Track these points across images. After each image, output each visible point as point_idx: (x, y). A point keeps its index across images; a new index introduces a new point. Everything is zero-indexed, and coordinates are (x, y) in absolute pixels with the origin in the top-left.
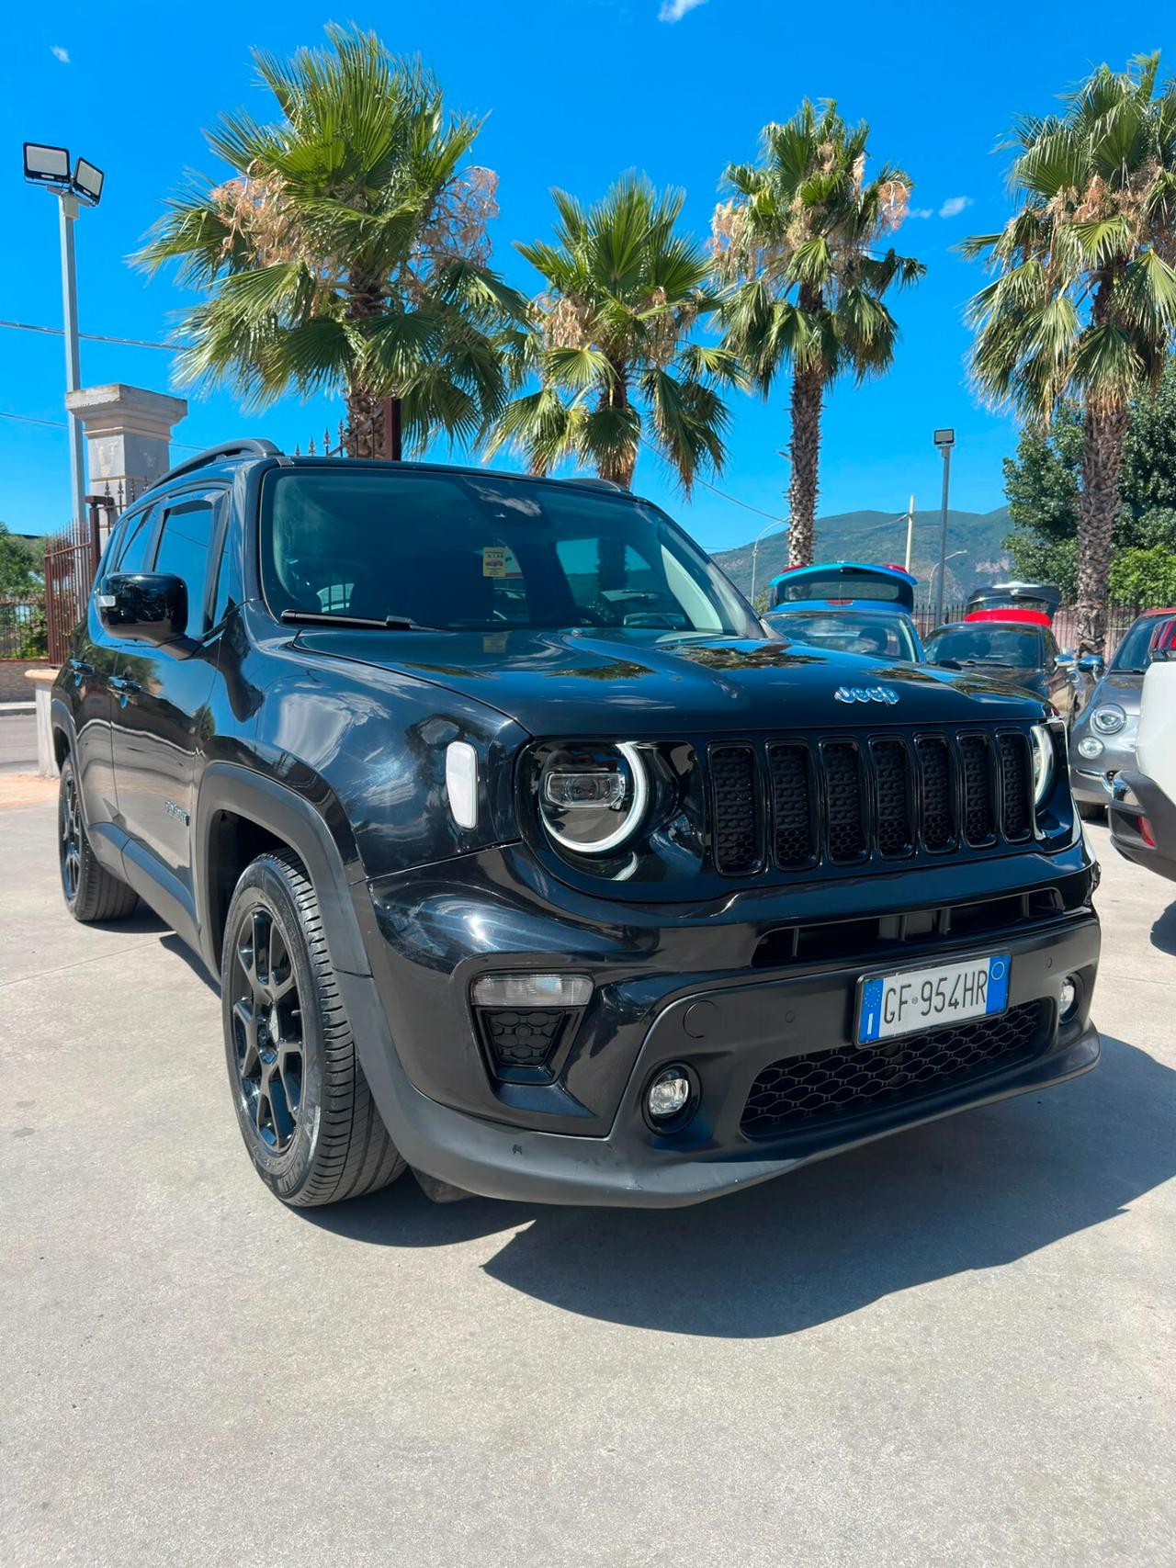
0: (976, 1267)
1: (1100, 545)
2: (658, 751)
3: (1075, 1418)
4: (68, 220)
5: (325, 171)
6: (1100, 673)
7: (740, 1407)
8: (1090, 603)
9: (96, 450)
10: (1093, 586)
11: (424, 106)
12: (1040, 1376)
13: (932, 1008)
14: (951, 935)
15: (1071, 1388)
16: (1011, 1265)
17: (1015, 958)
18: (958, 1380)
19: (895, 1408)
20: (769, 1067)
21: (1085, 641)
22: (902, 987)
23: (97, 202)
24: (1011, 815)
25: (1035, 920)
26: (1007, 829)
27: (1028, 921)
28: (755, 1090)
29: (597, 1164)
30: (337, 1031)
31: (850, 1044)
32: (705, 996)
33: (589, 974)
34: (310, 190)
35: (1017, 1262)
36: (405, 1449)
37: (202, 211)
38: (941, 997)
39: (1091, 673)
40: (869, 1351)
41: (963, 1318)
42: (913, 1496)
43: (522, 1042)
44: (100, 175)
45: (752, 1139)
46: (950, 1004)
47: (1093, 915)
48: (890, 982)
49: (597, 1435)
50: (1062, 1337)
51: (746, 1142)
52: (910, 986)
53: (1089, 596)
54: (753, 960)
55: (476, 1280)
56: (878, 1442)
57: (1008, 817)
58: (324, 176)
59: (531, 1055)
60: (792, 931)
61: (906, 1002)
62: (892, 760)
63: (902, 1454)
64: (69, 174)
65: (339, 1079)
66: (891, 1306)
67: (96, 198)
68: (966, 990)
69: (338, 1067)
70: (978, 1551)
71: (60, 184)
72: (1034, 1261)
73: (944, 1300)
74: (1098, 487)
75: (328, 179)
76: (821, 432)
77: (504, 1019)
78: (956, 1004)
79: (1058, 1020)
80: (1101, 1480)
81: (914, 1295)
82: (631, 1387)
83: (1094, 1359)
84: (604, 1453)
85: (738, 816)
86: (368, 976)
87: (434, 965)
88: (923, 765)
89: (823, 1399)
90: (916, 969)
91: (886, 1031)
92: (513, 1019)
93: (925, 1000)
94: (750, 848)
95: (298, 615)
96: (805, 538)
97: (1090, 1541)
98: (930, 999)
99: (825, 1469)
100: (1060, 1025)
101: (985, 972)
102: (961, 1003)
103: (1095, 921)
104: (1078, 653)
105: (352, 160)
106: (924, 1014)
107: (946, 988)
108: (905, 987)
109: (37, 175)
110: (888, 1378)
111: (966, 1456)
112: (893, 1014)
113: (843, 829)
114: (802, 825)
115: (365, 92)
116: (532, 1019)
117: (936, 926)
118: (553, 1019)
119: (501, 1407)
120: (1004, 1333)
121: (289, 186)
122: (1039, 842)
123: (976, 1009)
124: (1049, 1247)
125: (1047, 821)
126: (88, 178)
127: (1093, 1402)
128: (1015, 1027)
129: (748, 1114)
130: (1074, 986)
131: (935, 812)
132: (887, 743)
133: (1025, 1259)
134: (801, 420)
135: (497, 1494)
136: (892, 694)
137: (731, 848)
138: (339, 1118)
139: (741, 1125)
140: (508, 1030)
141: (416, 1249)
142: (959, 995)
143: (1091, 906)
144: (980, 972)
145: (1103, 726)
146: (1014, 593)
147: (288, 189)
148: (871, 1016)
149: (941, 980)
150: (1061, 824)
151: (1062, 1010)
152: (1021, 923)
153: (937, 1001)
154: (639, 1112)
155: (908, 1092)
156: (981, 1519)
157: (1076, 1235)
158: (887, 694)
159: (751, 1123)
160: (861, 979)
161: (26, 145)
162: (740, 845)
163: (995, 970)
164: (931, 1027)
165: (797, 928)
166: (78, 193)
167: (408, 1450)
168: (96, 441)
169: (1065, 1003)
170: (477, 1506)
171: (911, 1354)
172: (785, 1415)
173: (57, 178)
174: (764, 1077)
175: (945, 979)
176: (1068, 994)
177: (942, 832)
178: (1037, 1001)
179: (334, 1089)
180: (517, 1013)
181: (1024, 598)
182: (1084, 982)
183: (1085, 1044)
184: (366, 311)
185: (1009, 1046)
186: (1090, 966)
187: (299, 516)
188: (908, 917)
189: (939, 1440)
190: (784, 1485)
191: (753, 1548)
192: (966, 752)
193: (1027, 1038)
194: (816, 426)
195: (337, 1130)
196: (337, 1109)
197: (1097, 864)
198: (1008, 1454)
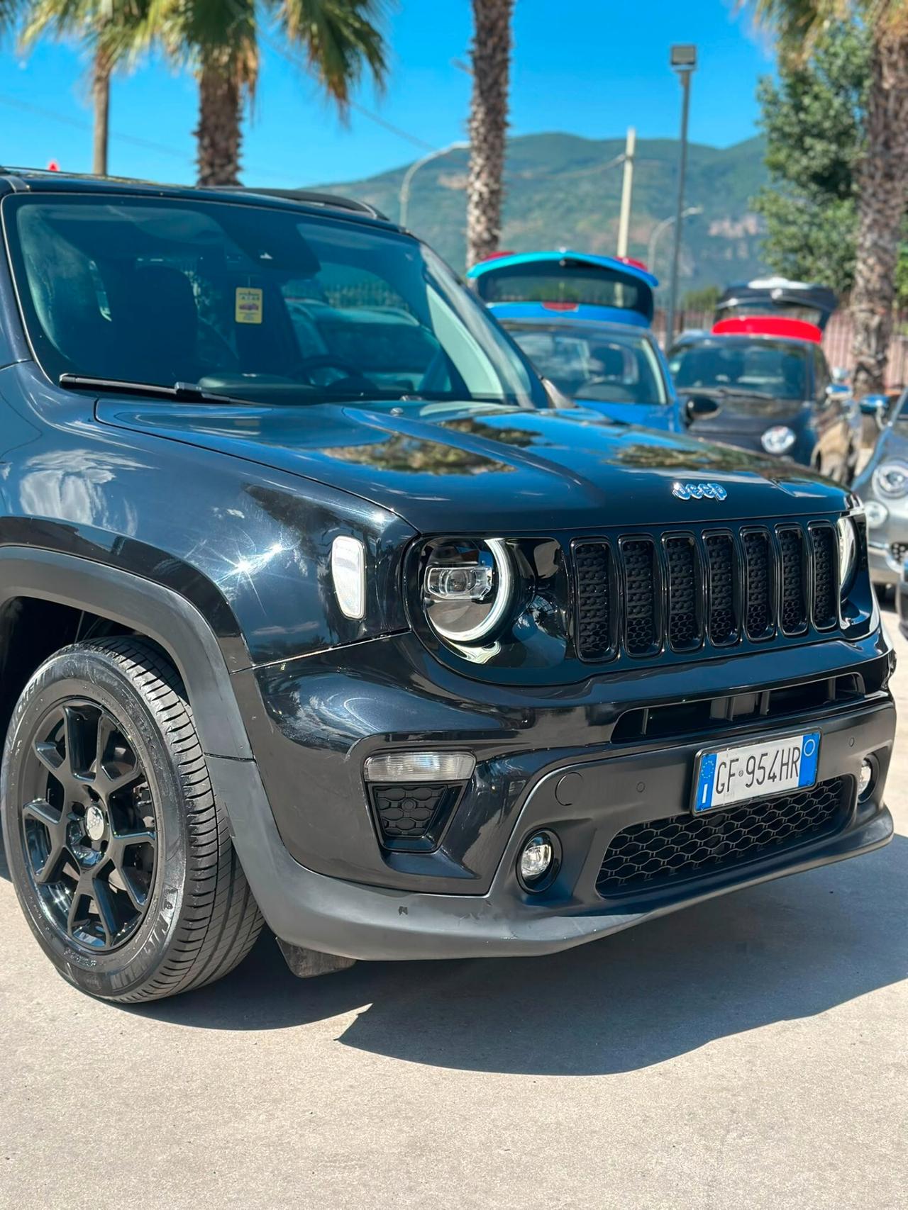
0: (786, 1018)
1: (887, 225)
2: (519, 548)
3: (877, 1111)
6: (886, 417)
7: (605, 1118)
8: (871, 305)
10: (876, 284)
12: (848, 1087)
13: (755, 781)
14: (771, 715)
15: (874, 1093)
16: (817, 1016)
17: (823, 737)
18: (781, 1092)
19: (733, 1112)
20: (620, 833)
21: (863, 359)
22: (732, 761)
24: (820, 604)
25: (839, 703)
26: (815, 618)
27: (833, 704)
28: (609, 853)
29: (477, 919)
30: (202, 817)
31: (688, 813)
32: (575, 768)
33: (471, 750)
35: (823, 1014)
36: (331, 1162)
38: (762, 770)
39: (874, 418)
40: (705, 1078)
41: (780, 1053)
42: (756, 1161)
43: (406, 815)
45: (605, 897)
46: (769, 778)
47: (890, 698)
48: (723, 756)
49: (491, 1142)
50: (864, 1062)
51: (599, 899)
52: (737, 760)
53: (870, 294)
54: (612, 737)
55: (336, 1049)
56: (723, 1132)
57: (817, 607)
59: (415, 826)
60: (642, 711)
61: (734, 775)
62: (721, 553)
63: (743, 1138)
65: (204, 863)
66: (716, 1047)
69: (204, 851)
70: (810, 1187)
72: (834, 1012)
73: (762, 1042)
74: (887, 145)
76: (514, 35)
77: (390, 793)
78: (774, 777)
79: (857, 801)
80: (899, 1144)
81: (736, 1040)
82: (508, 1110)
83: (892, 1074)
84: (502, 1152)
85: (594, 607)
86: (248, 760)
87: (329, 745)
88: (748, 557)
89: (673, 1110)
90: (743, 745)
91: (718, 800)
92: (399, 793)
93: (749, 773)
94: (604, 635)
95: (78, 380)
96: (493, 192)
97: (893, 1176)
99: (684, 1150)
100: (858, 804)
101: (798, 749)
103: (891, 704)
104: (852, 375)
106: (748, 786)
107: (767, 762)
110: (724, 1094)
111: (794, 1136)
112: (723, 785)
113: (681, 618)
114: (648, 614)
116: (418, 793)
117: (757, 707)
118: (436, 793)
119: (401, 1131)
120: (816, 1061)
122: (842, 630)
123: (789, 783)
124: (849, 1002)
125: (850, 610)
127: (892, 1101)
128: (820, 803)
129: (603, 875)
130: (871, 767)
131: (756, 602)
132: (717, 538)
133: (829, 1011)
134: (486, 17)
135: (424, 1181)
136: (721, 491)
137: (589, 636)
138: (202, 901)
139: (598, 887)
140: (395, 804)
141: (266, 1031)
142: (776, 770)
143: (888, 691)
145: (888, 487)
146: (776, 295)
148: (706, 786)
149: (763, 755)
150: (861, 612)
151: (861, 789)
152: (827, 706)
153: (759, 774)
154: (514, 873)
155: (730, 860)
156: (810, 1170)
157: (872, 993)
158: (717, 489)
159: (605, 885)
160: (699, 753)
162: (596, 634)
163: (808, 747)
164: (753, 798)
165: (647, 708)
167: (335, 1161)
169: (863, 783)
170: (410, 1189)
171: (740, 1079)
172: (644, 1121)
174: (617, 842)
175: (766, 754)
176: (865, 775)
177: (761, 620)
178: (840, 778)
179: (199, 873)
180: (403, 787)
181: (790, 301)
182: (879, 763)
183: (880, 822)
185: (814, 821)
186: (886, 747)
187: (51, 258)
188: (736, 697)
189: (772, 1128)
190: (655, 1160)
191: (640, 1196)
192: (784, 544)
193: (830, 814)
194: (506, 28)
195: (200, 913)
196: (201, 892)
197: (893, 652)
198: (828, 1134)
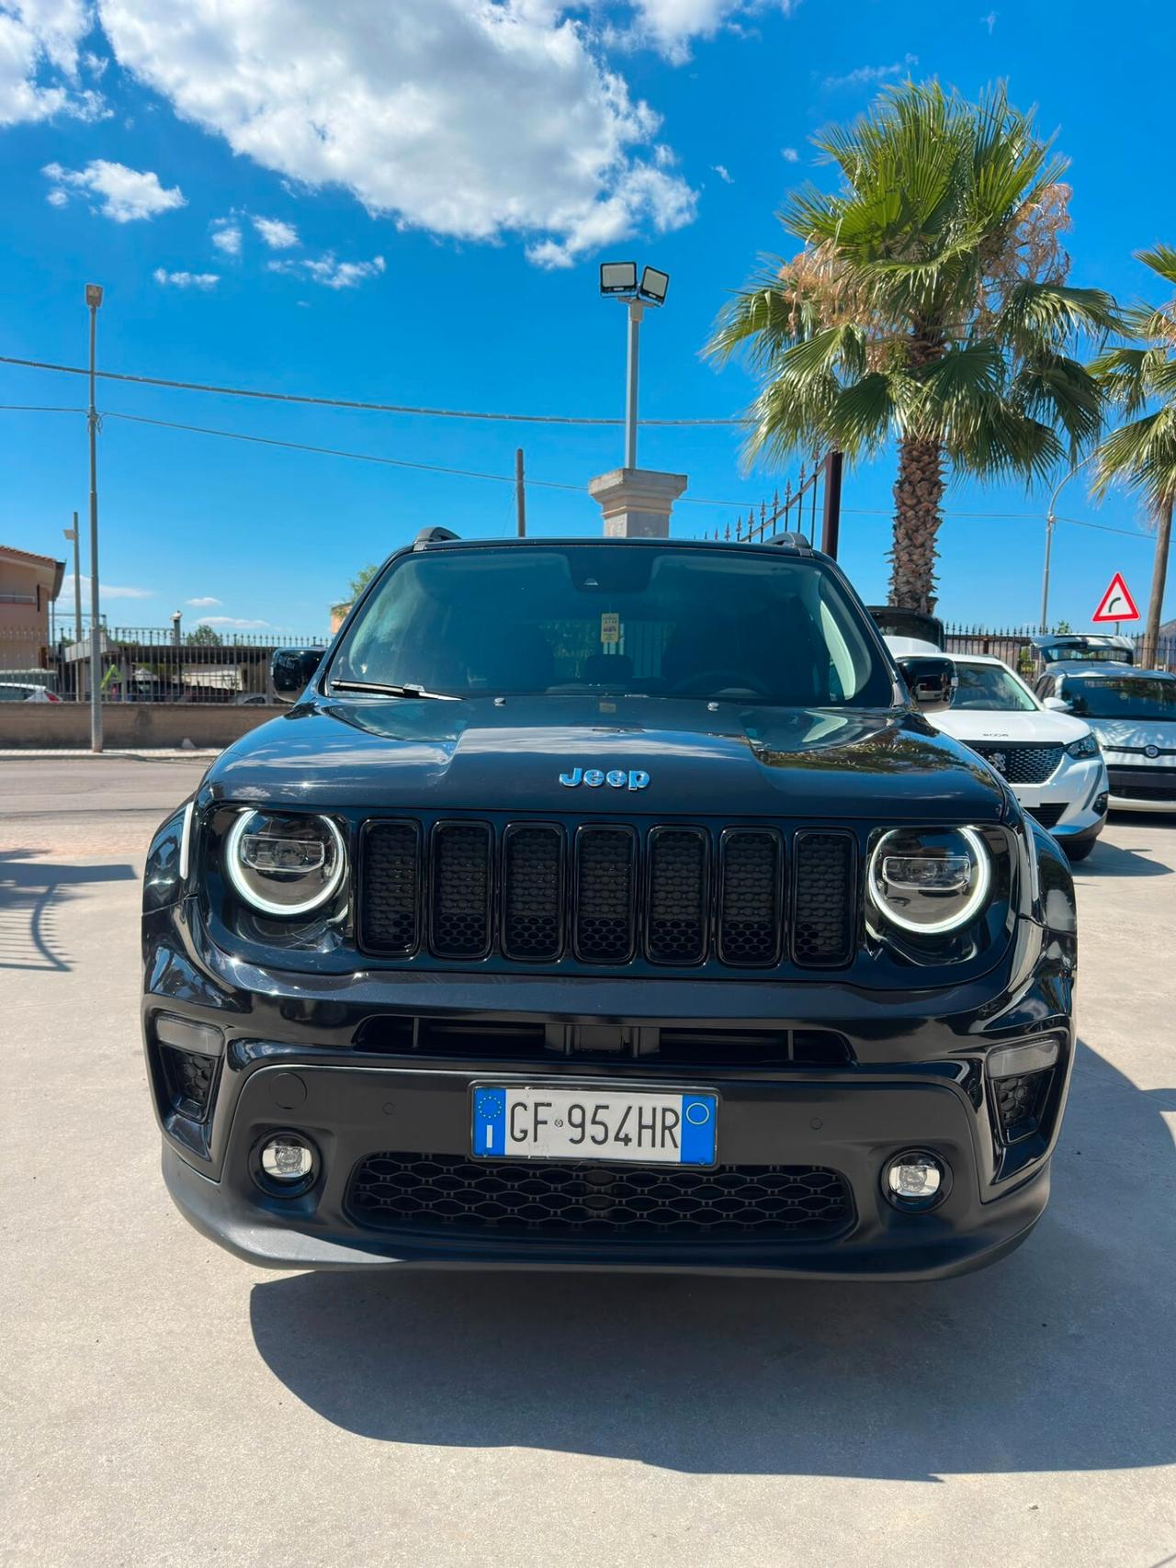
4: (635, 323)
5: (879, 228)
9: (609, 528)
11: (998, 136)
23: (662, 303)
34: (864, 250)
37: (764, 292)
44: (665, 278)
58: (879, 233)
64: (636, 283)
67: (661, 299)
68: (641, 1127)
71: (628, 294)
75: (882, 235)
98: (582, 1125)
102: (635, 1140)
105: (909, 211)
108: (543, 1104)
109: (611, 289)
115: (921, 139)
121: (843, 251)
126: (654, 283)
144: (665, 1110)
147: (842, 254)
161: (602, 265)
166: (645, 298)
168: (610, 520)
173: (626, 288)
184: (923, 359)
